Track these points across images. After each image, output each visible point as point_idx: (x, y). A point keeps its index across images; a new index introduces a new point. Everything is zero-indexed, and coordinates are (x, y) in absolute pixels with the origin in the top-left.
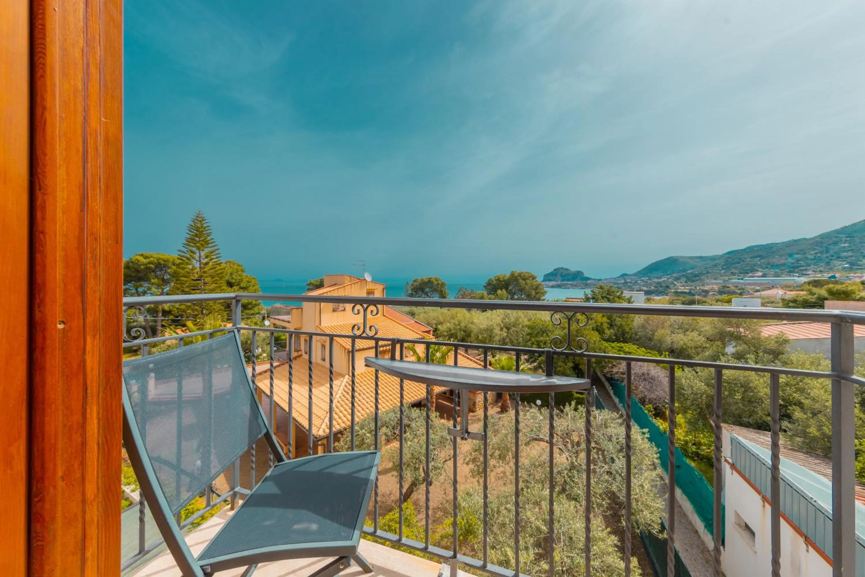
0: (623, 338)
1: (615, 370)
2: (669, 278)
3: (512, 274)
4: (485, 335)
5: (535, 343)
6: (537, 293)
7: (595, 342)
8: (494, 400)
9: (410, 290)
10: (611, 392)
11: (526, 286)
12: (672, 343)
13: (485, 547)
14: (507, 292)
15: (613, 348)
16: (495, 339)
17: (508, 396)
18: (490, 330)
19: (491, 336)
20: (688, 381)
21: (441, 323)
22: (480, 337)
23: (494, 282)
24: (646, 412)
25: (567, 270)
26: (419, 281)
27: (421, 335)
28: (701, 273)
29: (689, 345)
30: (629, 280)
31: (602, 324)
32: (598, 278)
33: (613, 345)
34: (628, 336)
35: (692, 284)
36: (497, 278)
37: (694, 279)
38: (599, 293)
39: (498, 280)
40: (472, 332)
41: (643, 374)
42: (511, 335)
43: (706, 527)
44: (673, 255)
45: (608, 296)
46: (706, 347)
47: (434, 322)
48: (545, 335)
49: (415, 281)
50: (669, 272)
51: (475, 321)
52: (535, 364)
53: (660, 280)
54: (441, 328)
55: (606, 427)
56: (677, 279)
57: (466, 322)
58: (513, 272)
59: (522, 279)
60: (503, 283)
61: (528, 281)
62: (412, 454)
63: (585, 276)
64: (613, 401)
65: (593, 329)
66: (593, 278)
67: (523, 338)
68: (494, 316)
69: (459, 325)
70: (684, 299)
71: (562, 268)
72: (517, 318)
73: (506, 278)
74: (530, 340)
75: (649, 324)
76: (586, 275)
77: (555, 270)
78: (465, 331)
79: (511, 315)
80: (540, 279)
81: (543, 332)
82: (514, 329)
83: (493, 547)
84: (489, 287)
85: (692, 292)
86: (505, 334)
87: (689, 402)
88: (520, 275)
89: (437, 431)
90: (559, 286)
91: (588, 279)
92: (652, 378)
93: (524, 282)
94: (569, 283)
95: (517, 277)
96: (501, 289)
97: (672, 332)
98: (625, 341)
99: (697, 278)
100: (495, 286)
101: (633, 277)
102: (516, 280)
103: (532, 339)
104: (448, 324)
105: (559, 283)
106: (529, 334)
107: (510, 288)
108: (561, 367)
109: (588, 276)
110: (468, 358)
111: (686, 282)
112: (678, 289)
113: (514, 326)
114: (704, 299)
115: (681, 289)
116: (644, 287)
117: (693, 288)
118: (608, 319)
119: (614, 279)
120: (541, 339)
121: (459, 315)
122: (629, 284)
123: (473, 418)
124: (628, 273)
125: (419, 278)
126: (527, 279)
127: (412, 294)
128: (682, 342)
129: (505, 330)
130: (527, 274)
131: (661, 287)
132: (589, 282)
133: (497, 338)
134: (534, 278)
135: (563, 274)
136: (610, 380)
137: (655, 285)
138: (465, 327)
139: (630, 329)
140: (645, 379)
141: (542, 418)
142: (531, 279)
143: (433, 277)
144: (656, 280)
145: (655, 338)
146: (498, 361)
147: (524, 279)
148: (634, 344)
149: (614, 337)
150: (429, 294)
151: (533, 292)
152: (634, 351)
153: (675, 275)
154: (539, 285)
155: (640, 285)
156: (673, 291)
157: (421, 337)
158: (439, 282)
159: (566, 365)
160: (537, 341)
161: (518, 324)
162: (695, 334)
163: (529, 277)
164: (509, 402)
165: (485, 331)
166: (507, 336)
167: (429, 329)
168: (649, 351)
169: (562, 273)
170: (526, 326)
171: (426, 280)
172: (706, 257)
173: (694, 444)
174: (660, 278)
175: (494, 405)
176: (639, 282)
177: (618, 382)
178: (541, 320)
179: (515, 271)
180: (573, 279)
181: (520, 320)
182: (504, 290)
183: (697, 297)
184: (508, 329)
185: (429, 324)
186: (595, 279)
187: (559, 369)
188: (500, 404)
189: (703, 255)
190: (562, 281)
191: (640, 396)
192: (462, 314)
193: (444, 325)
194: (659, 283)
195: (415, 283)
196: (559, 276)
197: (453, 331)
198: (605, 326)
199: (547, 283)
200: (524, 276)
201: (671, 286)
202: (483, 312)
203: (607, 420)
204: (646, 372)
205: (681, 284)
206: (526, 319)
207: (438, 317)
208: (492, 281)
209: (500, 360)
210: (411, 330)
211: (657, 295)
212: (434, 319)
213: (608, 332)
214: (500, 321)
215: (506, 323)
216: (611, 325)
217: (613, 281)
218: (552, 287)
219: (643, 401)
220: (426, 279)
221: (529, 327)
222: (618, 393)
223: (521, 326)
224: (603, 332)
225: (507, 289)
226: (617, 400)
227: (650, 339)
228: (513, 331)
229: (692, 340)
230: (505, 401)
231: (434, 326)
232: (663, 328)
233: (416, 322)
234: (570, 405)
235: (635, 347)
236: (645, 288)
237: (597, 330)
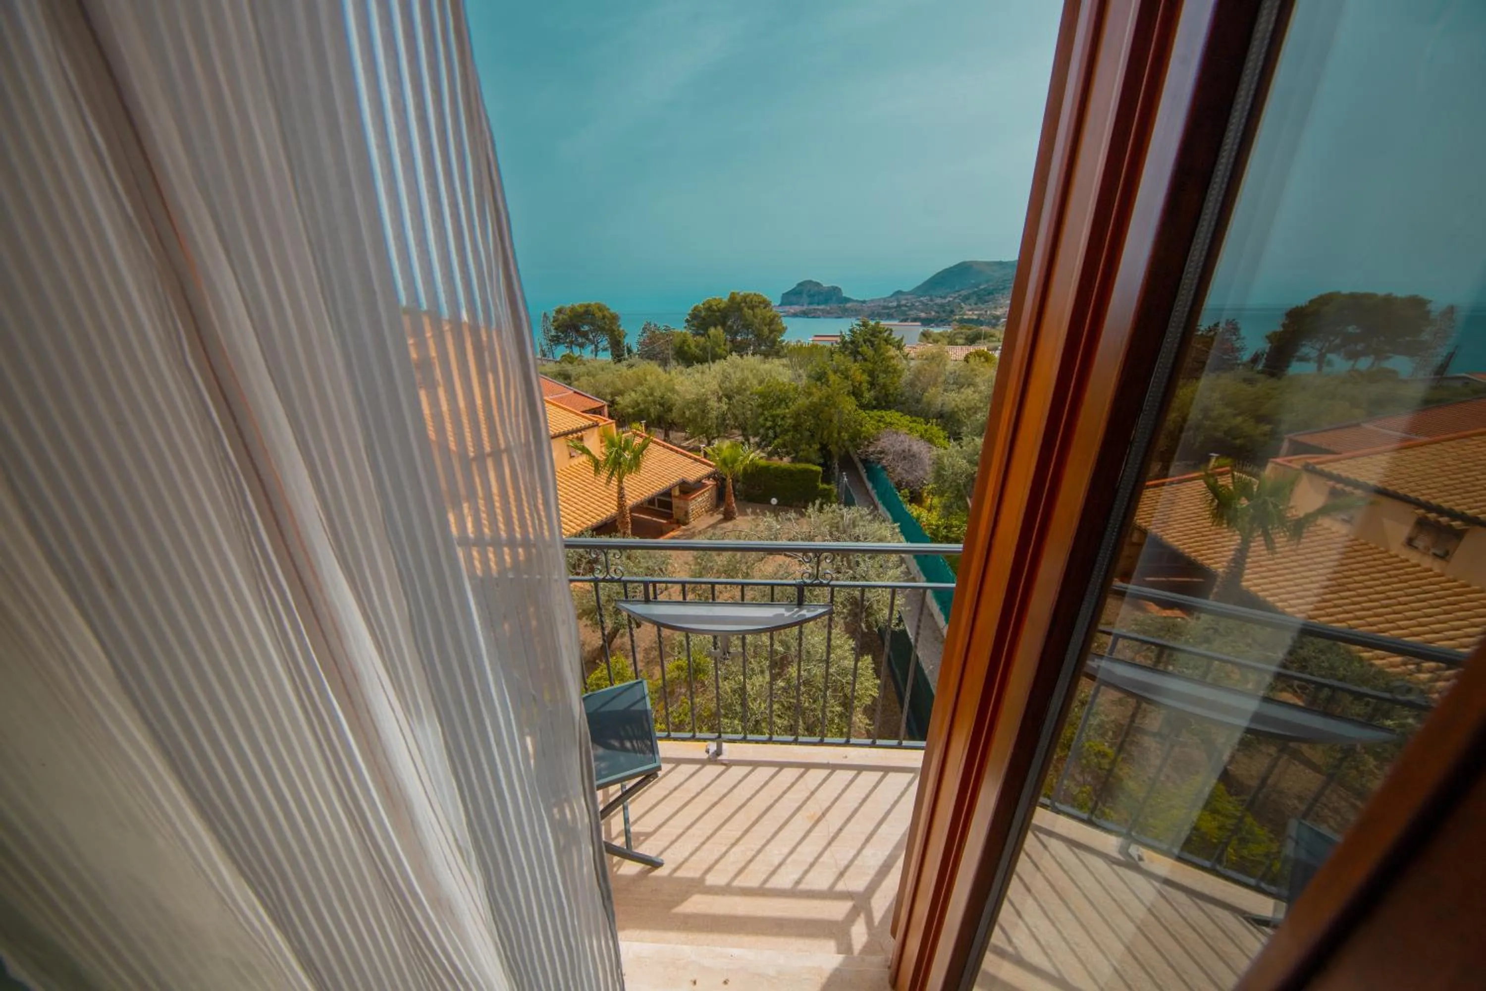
0: (886, 402)
1: (871, 449)
2: (955, 298)
3: (733, 298)
4: (695, 411)
5: (769, 418)
6: (771, 332)
7: (850, 412)
8: (715, 503)
9: (552, 328)
10: (865, 476)
11: (756, 320)
12: (943, 405)
13: (717, 681)
14: (725, 331)
15: (871, 418)
16: (710, 416)
17: (733, 498)
18: (701, 403)
19: (703, 411)
20: (950, 459)
21: (621, 393)
22: (687, 413)
23: (703, 314)
24: (901, 498)
25: (818, 284)
26: (568, 312)
27: (591, 420)
28: (996, 289)
29: (961, 407)
30: (903, 302)
31: (860, 384)
32: (861, 299)
33: (872, 413)
34: (891, 398)
35: (983, 306)
36: (707, 306)
37: (987, 298)
38: (860, 334)
39: (709, 309)
40: (674, 405)
41: (904, 451)
42: (734, 407)
43: (941, 609)
44: (968, 259)
45: (873, 339)
46: (979, 408)
47: (608, 391)
48: (783, 406)
49: (559, 311)
50: (957, 288)
51: (676, 387)
52: (770, 449)
53: (944, 301)
54: (621, 402)
55: (854, 527)
56: (966, 299)
57: (663, 389)
58: (733, 293)
59: (749, 308)
60: (718, 314)
61: (758, 311)
62: (609, 596)
63: (844, 295)
64: (866, 488)
65: (849, 394)
66: (855, 298)
67: (751, 410)
68: (707, 378)
69: (651, 394)
70: (969, 332)
71: (810, 282)
72: (743, 379)
73: (722, 305)
74: (762, 414)
75: (920, 380)
76: (846, 294)
77: (800, 285)
78: (662, 405)
79: (733, 376)
80: (776, 301)
81: (781, 401)
82: (738, 397)
83: (726, 678)
84: (695, 322)
85: (981, 319)
86: (725, 407)
87: (947, 485)
88: (745, 298)
89: (639, 562)
90: (805, 314)
91: (848, 300)
92: (914, 456)
93: (750, 311)
94: (820, 307)
95: (739, 304)
96: (715, 326)
97: (945, 390)
98: (887, 407)
99: (991, 297)
100: (704, 319)
101: (909, 297)
102: (740, 309)
103: (766, 412)
104: (633, 394)
105: (805, 308)
106: (761, 406)
107: (729, 323)
108: (803, 450)
109: (848, 296)
110: (672, 450)
111: (976, 304)
112: (965, 314)
113: (738, 393)
114: (993, 331)
115: (970, 315)
116: (922, 311)
117: (983, 312)
118: (869, 376)
119: (885, 300)
120: (778, 411)
121: (648, 378)
122: (904, 308)
123: (687, 533)
124: (905, 290)
125: (568, 305)
126: (757, 307)
127: (558, 337)
128: (953, 404)
129: (725, 400)
130: (755, 299)
131: (944, 311)
132: (849, 305)
133: (714, 414)
134: (766, 304)
135: (812, 292)
136: (865, 462)
137: (936, 308)
138: (662, 398)
139: (896, 389)
140: (905, 458)
141: (779, 527)
142: (762, 306)
143: (593, 303)
144: (939, 301)
145: (925, 400)
146: (717, 452)
147: (752, 308)
148: (897, 411)
149: (874, 403)
150: (591, 337)
151: (766, 330)
152: (896, 421)
153: (964, 293)
154: (775, 316)
155: (918, 310)
156: (957, 317)
157: (591, 423)
158: (606, 313)
159: (811, 447)
160: (772, 416)
161: (745, 390)
162: (970, 391)
163: (760, 303)
164: (734, 505)
165: (694, 404)
166: (729, 408)
167: (601, 405)
168: (914, 418)
169: (809, 291)
170: (756, 394)
171: (581, 310)
172: (1006, 263)
173: (945, 528)
174: (945, 298)
175: (714, 512)
176: (917, 304)
177: (874, 465)
178: (778, 383)
179: (736, 291)
180: (826, 301)
181: (748, 383)
182: (719, 327)
183: (984, 329)
184: (729, 398)
185: (599, 395)
186: (857, 301)
187: (801, 453)
188: (722, 509)
189: (1003, 260)
190: (810, 304)
191: (896, 480)
192: (654, 377)
193: (626, 396)
194: (942, 306)
195: (561, 317)
196: (805, 296)
197: (642, 406)
198: (865, 386)
199: (787, 308)
200: (751, 301)
201: (957, 311)
202: (688, 367)
203: (856, 517)
204: (907, 448)
205: (969, 307)
206: (755, 382)
207: (612, 382)
208: (700, 311)
209: (720, 449)
210: (571, 411)
211: (938, 326)
212: (606, 385)
213: (868, 396)
214: (717, 387)
215: (726, 388)
216: (872, 385)
217: (882, 303)
218: (795, 315)
219: (899, 486)
220: (580, 306)
221: (761, 395)
222: (873, 475)
223: (748, 393)
224: (862, 396)
225: (723, 325)
226: (870, 486)
227: (918, 401)
228: (737, 401)
229: (965, 400)
230: (729, 505)
231: (609, 398)
232: (935, 385)
233: (575, 392)
234: (814, 505)
235: (897, 415)
236: (923, 315)
237: (854, 394)
